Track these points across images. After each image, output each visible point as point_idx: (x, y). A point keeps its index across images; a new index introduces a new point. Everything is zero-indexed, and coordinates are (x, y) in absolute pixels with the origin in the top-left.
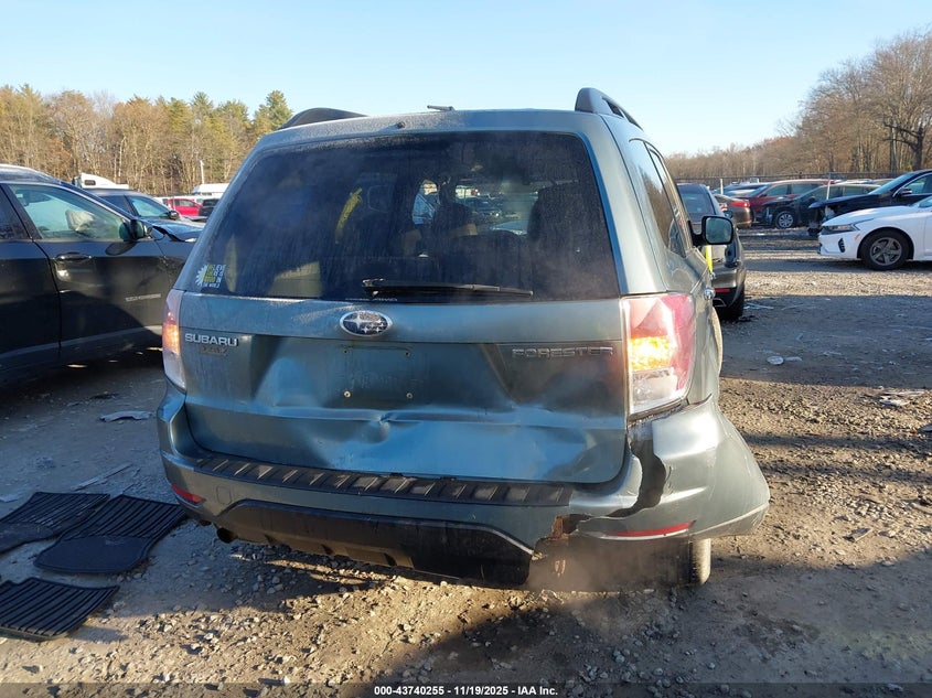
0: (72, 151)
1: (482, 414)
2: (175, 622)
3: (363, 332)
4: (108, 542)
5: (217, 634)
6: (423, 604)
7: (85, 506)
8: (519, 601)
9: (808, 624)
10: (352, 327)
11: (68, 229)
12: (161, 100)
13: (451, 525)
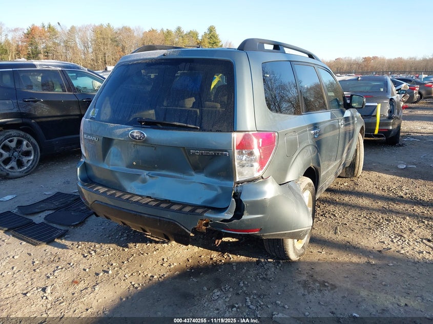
0: (124, 52)
1: (182, 176)
2: (82, 245)
3: (136, 139)
4: (73, 213)
5: (95, 252)
6: (176, 252)
7: (72, 199)
8: (215, 257)
9: (333, 283)
10: (133, 136)
11: (92, 88)
12: (162, 30)
13: (162, 219)
